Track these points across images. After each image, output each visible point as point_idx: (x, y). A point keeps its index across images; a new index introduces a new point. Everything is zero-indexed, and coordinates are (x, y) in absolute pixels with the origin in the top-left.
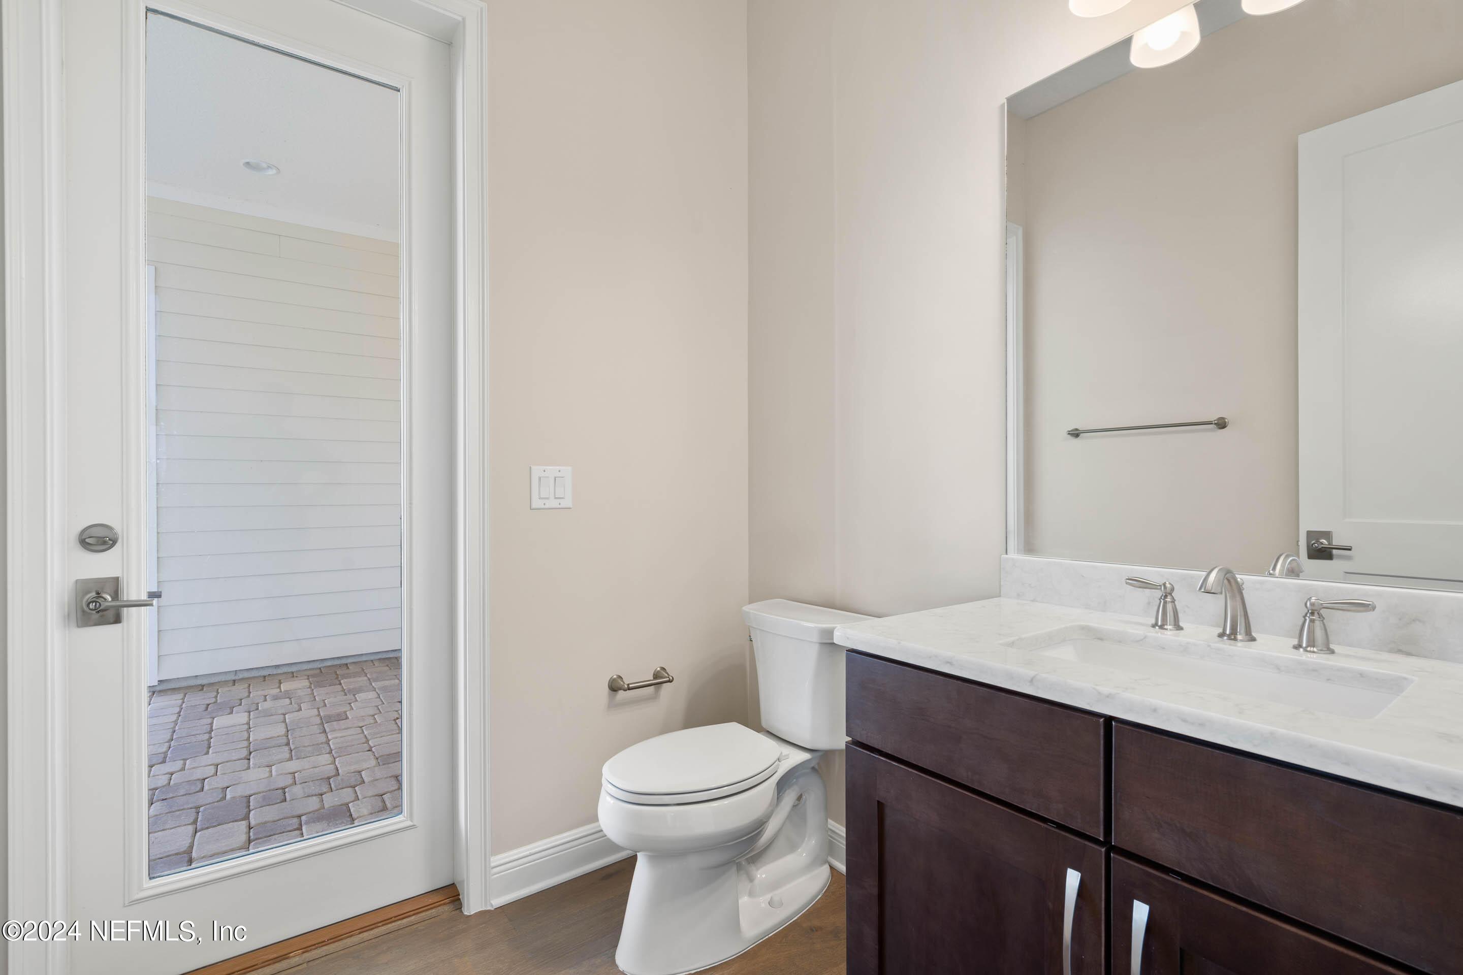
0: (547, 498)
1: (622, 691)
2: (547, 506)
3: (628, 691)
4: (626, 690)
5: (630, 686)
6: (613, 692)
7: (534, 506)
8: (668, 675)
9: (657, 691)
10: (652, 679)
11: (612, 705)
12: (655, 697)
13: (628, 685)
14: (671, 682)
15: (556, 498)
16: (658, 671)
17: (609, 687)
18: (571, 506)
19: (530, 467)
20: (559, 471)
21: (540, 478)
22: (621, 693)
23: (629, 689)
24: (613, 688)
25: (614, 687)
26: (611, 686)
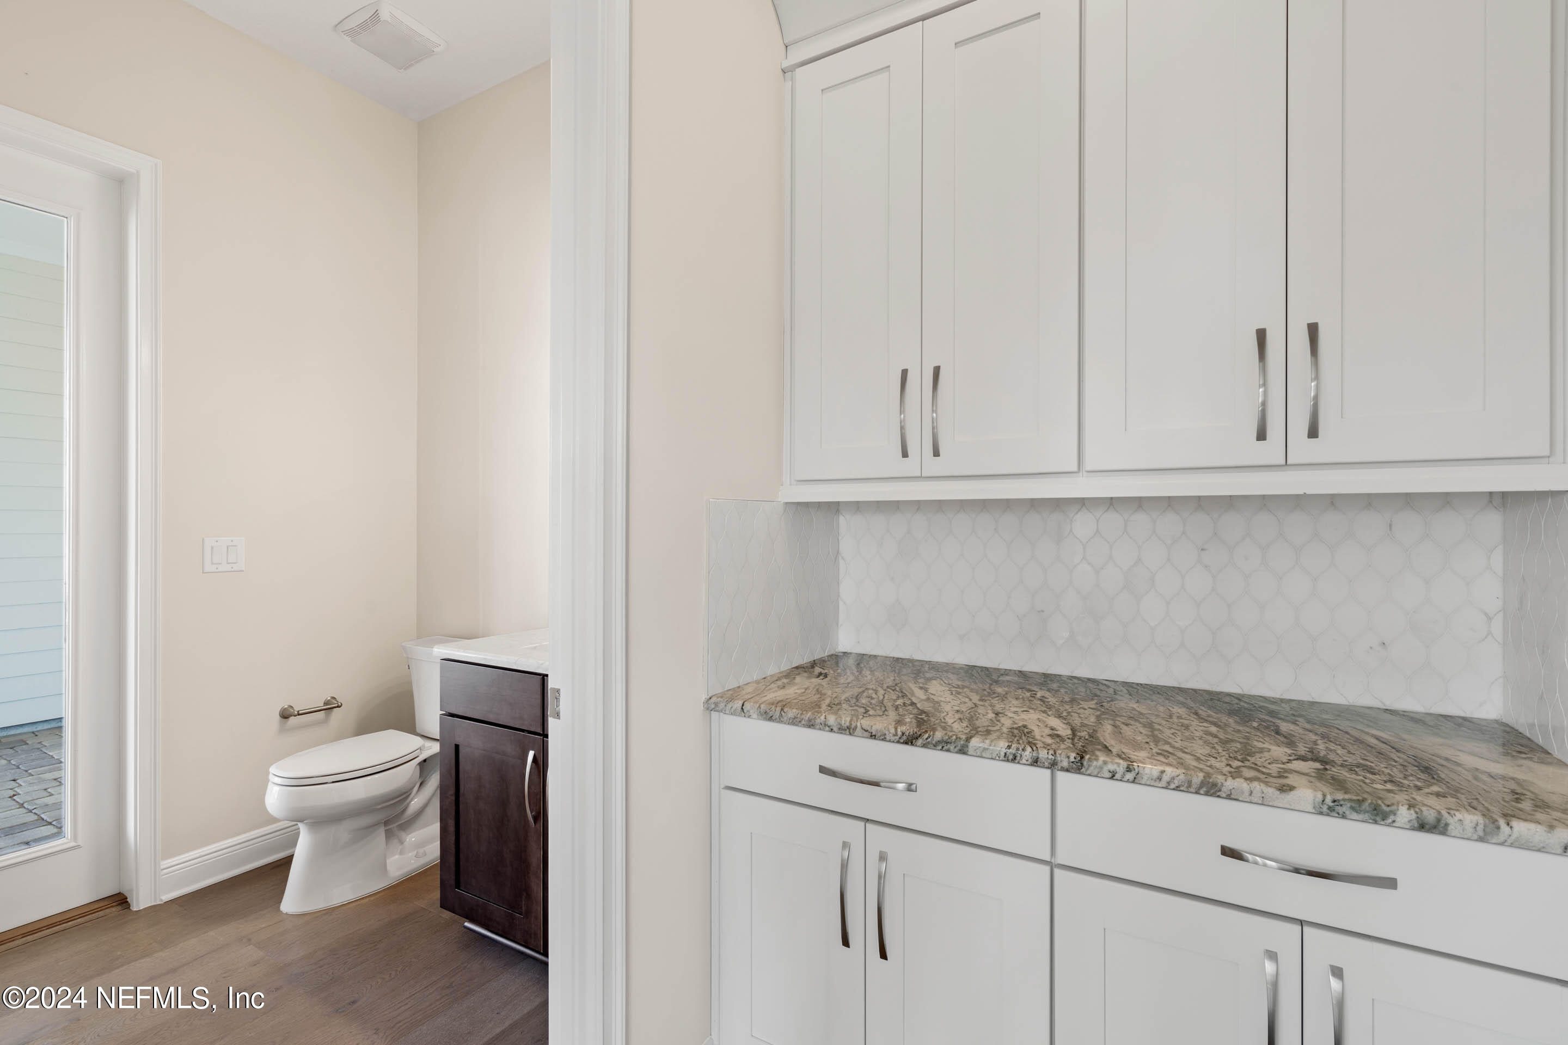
0: (220, 564)
1: (293, 717)
2: (220, 570)
3: (298, 716)
4: (296, 716)
5: (300, 712)
6: (284, 720)
7: (206, 569)
8: (338, 702)
9: (327, 716)
10: (322, 705)
11: (282, 730)
12: (326, 720)
13: (298, 711)
14: (340, 707)
15: (228, 563)
16: (329, 700)
17: (280, 716)
18: (243, 569)
19: (203, 540)
20: (232, 541)
21: (212, 548)
22: (292, 720)
23: (299, 715)
24: (283, 716)
25: (285, 715)
26: (282, 714)
